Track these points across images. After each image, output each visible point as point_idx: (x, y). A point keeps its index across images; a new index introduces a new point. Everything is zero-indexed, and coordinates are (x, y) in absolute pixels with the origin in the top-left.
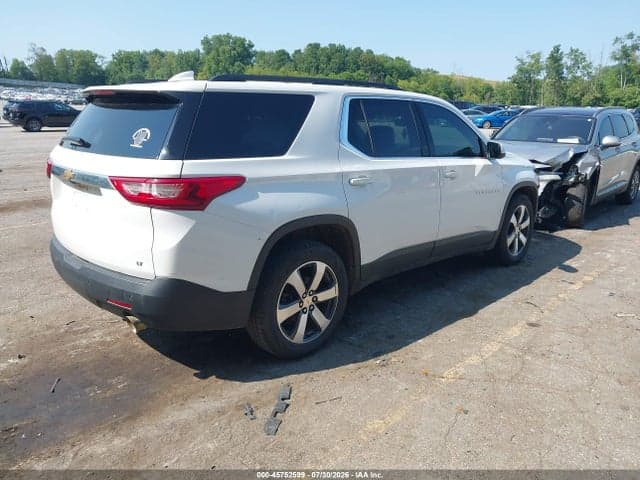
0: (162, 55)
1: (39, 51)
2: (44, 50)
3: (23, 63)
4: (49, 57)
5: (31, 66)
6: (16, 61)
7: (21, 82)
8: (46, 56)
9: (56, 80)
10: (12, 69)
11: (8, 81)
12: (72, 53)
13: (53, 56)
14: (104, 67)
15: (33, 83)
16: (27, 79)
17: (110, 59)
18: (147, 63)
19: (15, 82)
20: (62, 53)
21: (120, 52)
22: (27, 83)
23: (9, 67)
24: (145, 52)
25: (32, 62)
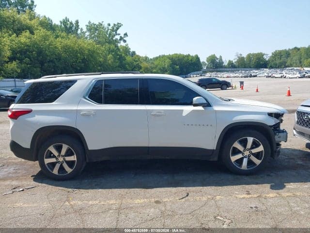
0: (299, 49)
1: (239, 56)
2: (241, 55)
3: (232, 61)
4: (243, 58)
5: (235, 62)
6: (230, 61)
7: (230, 69)
8: (242, 57)
9: (245, 67)
10: (228, 64)
11: (226, 69)
12: (253, 55)
13: (245, 57)
14: (267, 59)
15: (235, 69)
16: (233, 68)
17: (270, 55)
18: (289, 54)
19: (228, 69)
20: (249, 56)
21: (276, 51)
22: (233, 69)
23: (227, 63)
24: (289, 49)
25: (235, 61)
